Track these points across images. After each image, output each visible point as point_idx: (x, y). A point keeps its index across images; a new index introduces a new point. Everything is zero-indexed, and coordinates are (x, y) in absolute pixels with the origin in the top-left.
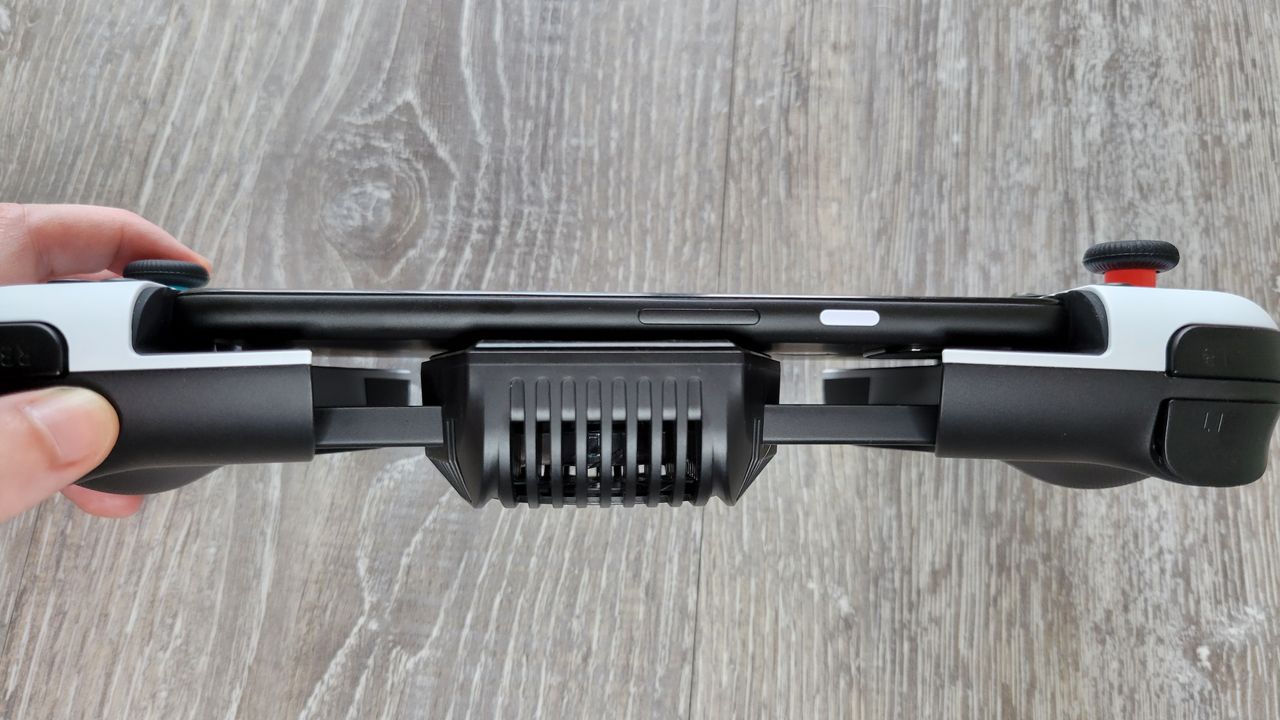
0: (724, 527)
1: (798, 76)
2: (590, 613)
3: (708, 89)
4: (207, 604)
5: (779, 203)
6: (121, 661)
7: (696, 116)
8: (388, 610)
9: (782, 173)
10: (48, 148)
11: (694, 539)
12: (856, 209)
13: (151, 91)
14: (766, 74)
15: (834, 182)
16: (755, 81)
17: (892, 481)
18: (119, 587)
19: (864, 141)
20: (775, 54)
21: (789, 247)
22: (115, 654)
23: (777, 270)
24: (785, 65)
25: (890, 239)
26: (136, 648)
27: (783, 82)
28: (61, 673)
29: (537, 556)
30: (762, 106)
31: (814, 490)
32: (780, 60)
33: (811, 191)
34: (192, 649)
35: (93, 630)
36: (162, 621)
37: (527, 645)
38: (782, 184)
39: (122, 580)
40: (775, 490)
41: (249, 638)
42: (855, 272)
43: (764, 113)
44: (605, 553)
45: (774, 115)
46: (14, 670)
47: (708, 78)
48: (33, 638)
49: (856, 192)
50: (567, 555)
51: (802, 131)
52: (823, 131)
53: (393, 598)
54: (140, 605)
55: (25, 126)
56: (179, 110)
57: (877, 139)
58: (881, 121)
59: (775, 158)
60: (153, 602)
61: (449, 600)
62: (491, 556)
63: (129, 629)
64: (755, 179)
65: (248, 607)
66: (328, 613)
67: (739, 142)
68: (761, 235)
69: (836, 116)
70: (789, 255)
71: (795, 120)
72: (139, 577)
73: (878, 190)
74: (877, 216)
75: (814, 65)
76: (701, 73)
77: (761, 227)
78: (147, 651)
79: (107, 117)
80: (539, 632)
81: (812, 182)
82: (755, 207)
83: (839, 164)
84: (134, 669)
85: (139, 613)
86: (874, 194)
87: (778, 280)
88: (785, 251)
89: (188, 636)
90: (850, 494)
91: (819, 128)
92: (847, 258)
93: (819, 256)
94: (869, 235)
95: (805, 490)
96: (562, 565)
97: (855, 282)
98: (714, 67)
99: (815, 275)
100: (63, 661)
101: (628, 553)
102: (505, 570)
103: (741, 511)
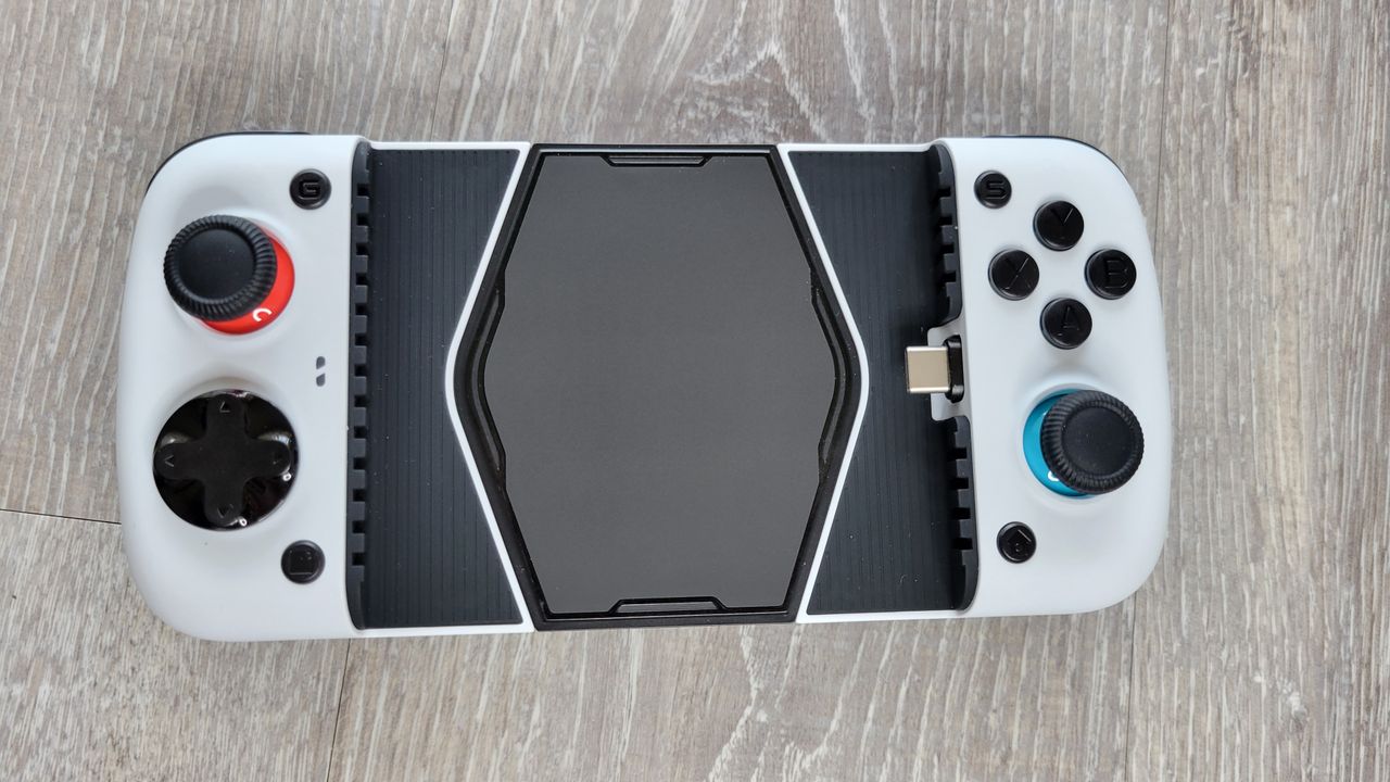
0: (1159, 609)
1: (1246, 38)
2: (1010, 707)
3: (1137, 52)
4: (568, 687)
5: (1222, 208)
6: (473, 755)
7: (1123, 88)
8: (778, 700)
9: (1226, 166)
10: (328, 104)
11: (1126, 622)
12: (1314, 216)
13: (452, 31)
14: (1207, 34)
15: (1288, 181)
16: (1195, 43)
17: (1350, 556)
18: (464, 666)
19: (1324, 129)
20: (1218, 10)
21: (1234, 264)
22: (465, 744)
23: (1220, 292)
24: (1231, 23)
25: (1353, 257)
26: (490, 739)
27: (1228, 47)
28: (404, 768)
29: (947, 638)
30: (1203, 75)
31: (1263, 565)
32: (1225, 16)
33: (1262, 193)
34: (554, 742)
35: (438, 715)
36: (518, 708)
37: (939, 743)
38: (1226, 182)
39: (467, 658)
40: (1218, 565)
41: (620, 730)
42: (1311, 297)
43: (1204, 86)
44: (1024, 636)
45: (1218, 91)
46: (349, 762)
47: (1138, 40)
48: (367, 725)
49: (1314, 194)
50: (982, 638)
51: (1251, 112)
52: (1276, 113)
53: (783, 685)
54: (490, 688)
55: (297, 73)
56: (488, 58)
57: (1339, 124)
58: (1345, 103)
59: (1219, 147)
60: (504, 684)
61: (848, 687)
62: (894, 638)
63: (479, 716)
64: (1194, 174)
65: (615, 691)
66: (709, 702)
67: (1174, 126)
68: (1202, 248)
69: (1292, 93)
70: (1235, 273)
71: (1243, 97)
72: (487, 655)
73: (1340, 193)
74: (1338, 227)
75: (1266, 25)
76: (1128, 30)
77: (1201, 236)
78: (503, 743)
79: (398, 64)
80: (951, 727)
81: (1262, 180)
82: (1195, 210)
83: (1294, 158)
84: (489, 763)
85: (489, 698)
86: (1335, 198)
87: (1221, 305)
88: (1229, 267)
89: (549, 725)
90: (1303, 570)
91: (1272, 108)
92: (1302, 279)
93: (1270, 276)
94: (1329, 250)
95: (1252, 565)
96: (976, 649)
97: (1311, 310)
98: (1146, 25)
99: (1265, 300)
100: (406, 753)
101: (1051, 637)
102: (910, 654)
103: (1180, 588)
